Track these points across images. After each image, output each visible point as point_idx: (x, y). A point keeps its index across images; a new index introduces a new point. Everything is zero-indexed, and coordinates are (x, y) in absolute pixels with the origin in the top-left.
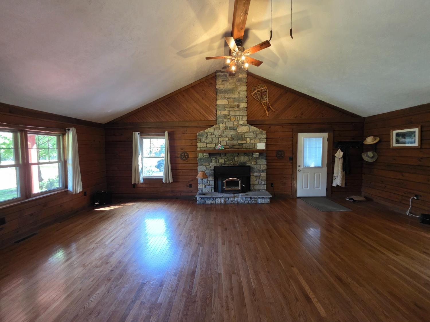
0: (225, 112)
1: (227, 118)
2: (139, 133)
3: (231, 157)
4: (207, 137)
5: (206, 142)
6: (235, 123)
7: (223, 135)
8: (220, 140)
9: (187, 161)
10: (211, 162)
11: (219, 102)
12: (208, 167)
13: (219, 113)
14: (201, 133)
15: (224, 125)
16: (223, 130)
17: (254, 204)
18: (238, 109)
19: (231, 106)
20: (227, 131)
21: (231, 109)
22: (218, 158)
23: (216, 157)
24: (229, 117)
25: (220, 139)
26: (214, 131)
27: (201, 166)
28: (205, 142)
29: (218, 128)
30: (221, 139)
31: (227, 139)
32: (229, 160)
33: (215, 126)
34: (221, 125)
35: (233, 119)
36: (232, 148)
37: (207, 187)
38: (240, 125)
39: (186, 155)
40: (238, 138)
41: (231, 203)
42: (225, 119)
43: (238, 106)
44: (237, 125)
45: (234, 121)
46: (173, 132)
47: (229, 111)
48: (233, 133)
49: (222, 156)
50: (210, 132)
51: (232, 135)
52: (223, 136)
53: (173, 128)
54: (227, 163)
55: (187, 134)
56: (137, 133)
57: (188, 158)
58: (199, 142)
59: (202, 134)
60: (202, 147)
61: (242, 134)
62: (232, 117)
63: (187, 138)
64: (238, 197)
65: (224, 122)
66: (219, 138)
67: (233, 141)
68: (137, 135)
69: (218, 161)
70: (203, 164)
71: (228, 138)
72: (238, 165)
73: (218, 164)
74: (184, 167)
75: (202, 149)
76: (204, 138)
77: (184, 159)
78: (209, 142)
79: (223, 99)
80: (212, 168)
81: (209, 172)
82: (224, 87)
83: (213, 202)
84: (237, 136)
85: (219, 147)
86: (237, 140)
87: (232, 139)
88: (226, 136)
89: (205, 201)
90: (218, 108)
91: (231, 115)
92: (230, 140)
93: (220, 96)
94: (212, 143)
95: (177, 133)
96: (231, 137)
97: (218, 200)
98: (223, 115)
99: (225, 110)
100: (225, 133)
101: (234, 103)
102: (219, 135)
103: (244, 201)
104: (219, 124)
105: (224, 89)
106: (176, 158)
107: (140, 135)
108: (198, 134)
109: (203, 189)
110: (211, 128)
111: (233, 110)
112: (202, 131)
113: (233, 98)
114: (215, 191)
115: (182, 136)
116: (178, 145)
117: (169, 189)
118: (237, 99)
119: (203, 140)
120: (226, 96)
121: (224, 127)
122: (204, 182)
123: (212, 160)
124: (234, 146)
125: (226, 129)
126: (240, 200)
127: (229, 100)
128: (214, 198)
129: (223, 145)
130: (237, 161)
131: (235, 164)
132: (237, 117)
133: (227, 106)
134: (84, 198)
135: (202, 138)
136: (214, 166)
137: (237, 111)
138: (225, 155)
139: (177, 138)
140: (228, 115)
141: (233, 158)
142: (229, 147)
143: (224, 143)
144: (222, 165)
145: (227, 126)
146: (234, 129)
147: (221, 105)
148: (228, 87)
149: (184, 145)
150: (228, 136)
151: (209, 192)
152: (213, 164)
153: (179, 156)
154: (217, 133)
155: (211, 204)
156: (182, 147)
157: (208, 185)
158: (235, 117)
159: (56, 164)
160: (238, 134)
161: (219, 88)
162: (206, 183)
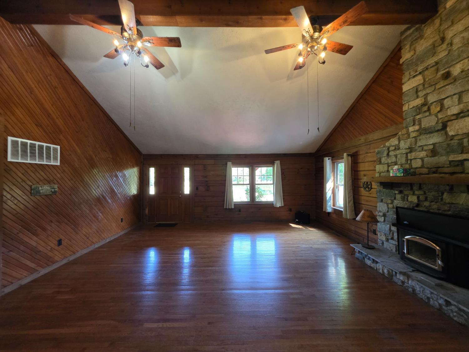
0: (418, 99)
1: (423, 111)
2: (329, 158)
3: (433, 193)
4: (388, 155)
5: (388, 164)
6: (440, 116)
7: (417, 148)
8: (409, 158)
9: (370, 194)
10: (395, 199)
12: (390, 206)
13: (407, 105)
15: (417, 127)
16: (415, 137)
18: (446, 82)
19: (429, 83)
20: (423, 139)
21: (428, 91)
22: (406, 192)
23: (402, 189)
24: (425, 108)
25: (409, 154)
26: (399, 143)
27: (381, 203)
28: (386, 162)
29: (406, 135)
30: (411, 156)
31: (423, 154)
32: (428, 198)
33: (400, 133)
34: (411, 129)
35: (435, 109)
36: (434, 173)
37: (390, 241)
38: (453, 118)
39: (369, 183)
40: (448, 150)
41: (401, 284)
42: (417, 115)
43: (447, 75)
44: (446, 119)
45: (439, 112)
46: (357, 152)
47: (426, 95)
48: (435, 139)
49: (415, 188)
50: (393, 146)
51: (434, 144)
53: (357, 147)
54: (427, 204)
55: (370, 153)
56: (327, 158)
57: (372, 188)
58: (378, 164)
59: (381, 150)
60: (382, 172)
61: (460, 137)
62: (432, 107)
63: (370, 159)
64: (413, 280)
65: (417, 123)
66: (407, 154)
67: (437, 157)
68: (328, 162)
69: (406, 197)
70: (384, 200)
71: (426, 150)
72: (450, 213)
73: (406, 203)
74: (367, 201)
75: (382, 174)
76: (384, 157)
77: (367, 189)
78: (392, 163)
79: (414, 77)
80: (395, 210)
81: (392, 216)
82: (415, 53)
83: (372, 265)
84: (448, 145)
85: (395, 172)
86: (448, 154)
87: (434, 152)
88: (421, 148)
89: (364, 258)
90: (405, 98)
91: (430, 102)
92: (431, 155)
93: (407, 74)
94: (396, 164)
95: (361, 153)
96: (434, 148)
97: (379, 266)
98: (413, 107)
99: (418, 97)
100: (419, 144)
101: (437, 73)
102: (407, 148)
103: (428, 298)
104: (407, 127)
105: (415, 56)
106: (359, 187)
107: (330, 160)
108: (376, 151)
109: (384, 242)
110: (395, 138)
111: (434, 91)
112: (382, 146)
113: (434, 64)
114: (399, 254)
115: (365, 157)
116: (361, 169)
117: (353, 228)
118: (444, 61)
119: (383, 160)
120: (420, 69)
121: (417, 131)
122: (385, 230)
123: (395, 194)
124: (440, 167)
125: (420, 134)
126: (418, 289)
127: (426, 73)
128: (373, 260)
129: (415, 167)
130: (449, 203)
131: (443, 209)
132: (446, 101)
133: (421, 87)
134: (290, 213)
135: (382, 157)
136: (398, 206)
137: (444, 88)
138: (420, 188)
139: (360, 161)
140: (424, 105)
141: (439, 196)
142: (429, 171)
143: (417, 164)
144: (413, 207)
145: (423, 126)
146: (438, 131)
147: (411, 90)
148: (422, 48)
149: (366, 169)
150: (425, 148)
151: (391, 250)
152: (398, 202)
153: (362, 185)
154: (405, 144)
155: (371, 267)
156: (365, 172)
157: (390, 238)
158: (441, 102)
159: (273, 185)
160: (449, 139)
161: (406, 60)
162: (388, 233)
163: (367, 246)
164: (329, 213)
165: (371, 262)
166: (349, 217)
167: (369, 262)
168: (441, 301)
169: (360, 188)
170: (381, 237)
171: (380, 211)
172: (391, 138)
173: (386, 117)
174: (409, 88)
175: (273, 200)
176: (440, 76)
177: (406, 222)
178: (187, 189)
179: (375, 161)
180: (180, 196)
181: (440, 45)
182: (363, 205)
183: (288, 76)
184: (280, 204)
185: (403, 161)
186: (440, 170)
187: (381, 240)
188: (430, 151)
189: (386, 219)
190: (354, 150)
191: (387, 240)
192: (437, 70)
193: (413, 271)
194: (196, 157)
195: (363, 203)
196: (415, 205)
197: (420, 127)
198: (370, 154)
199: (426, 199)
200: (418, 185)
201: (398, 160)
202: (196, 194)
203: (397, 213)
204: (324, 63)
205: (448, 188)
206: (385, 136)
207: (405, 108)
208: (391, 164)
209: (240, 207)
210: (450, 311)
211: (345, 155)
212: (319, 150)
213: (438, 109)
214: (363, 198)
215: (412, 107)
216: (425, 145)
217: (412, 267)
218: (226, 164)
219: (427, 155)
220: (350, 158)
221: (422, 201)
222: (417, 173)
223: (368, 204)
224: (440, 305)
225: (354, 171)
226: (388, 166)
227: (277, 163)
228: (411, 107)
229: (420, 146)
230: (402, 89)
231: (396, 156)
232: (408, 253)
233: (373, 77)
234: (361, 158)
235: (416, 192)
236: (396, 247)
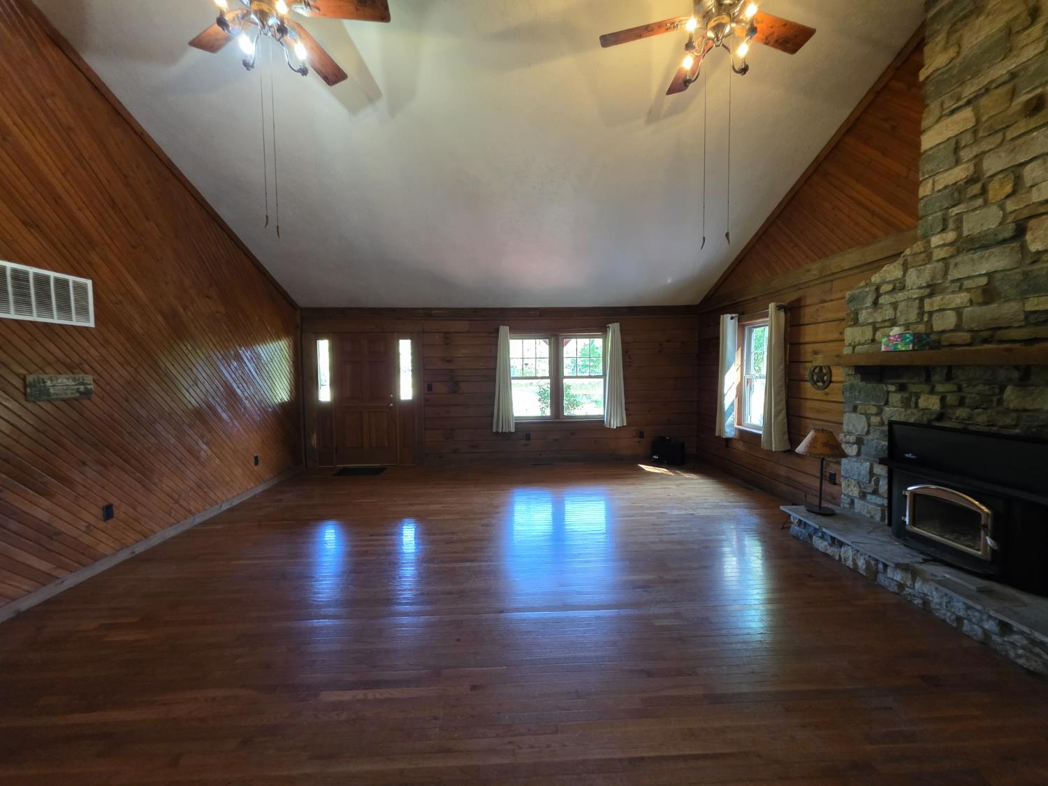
0: (959, 168)
1: (968, 196)
2: (734, 315)
4: (875, 303)
5: (874, 324)
6: (1010, 206)
7: (947, 284)
8: (927, 308)
9: (827, 394)
10: (887, 403)
11: (928, 141)
12: (875, 420)
13: (929, 185)
14: (857, 291)
15: (950, 236)
16: (943, 259)
17: (1022, 667)
18: (1033, 123)
19: (991, 126)
20: (964, 262)
21: (985, 146)
22: (914, 388)
23: (904, 381)
24: (976, 189)
25: (927, 301)
26: (904, 275)
27: (853, 415)
28: (870, 321)
29: (923, 256)
30: (931, 305)
31: (961, 298)
32: (967, 401)
33: (908, 252)
34: (936, 240)
35: (999, 190)
36: (985, 341)
37: (869, 497)
38: (1043, 209)
39: (824, 371)
40: (1025, 287)
41: (896, 589)
42: (954, 206)
43: (1038, 105)
44: (1026, 213)
45: (1008, 197)
46: (799, 300)
47: (978, 159)
48: (995, 261)
49: (936, 378)
50: (888, 283)
51: (989, 275)
52: (946, 288)
53: (800, 289)
54: (962, 413)
55: (832, 300)
56: (729, 316)
57: (831, 382)
58: (850, 326)
59: (860, 293)
60: (859, 344)
62: (993, 187)
63: (831, 316)
64: (925, 581)
65: (951, 225)
66: (922, 299)
67: (994, 306)
68: (729, 324)
70: (859, 407)
71: (968, 290)
72: (1017, 431)
73: (913, 414)
74: (819, 411)
75: (858, 349)
76: (867, 308)
77: (820, 384)
78: (884, 321)
79: (953, 112)
80: (886, 428)
81: (878, 442)
82: (958, 53)
83: (830, 551)
84: (1026, 274)
85: (894, 340)
86: (1023, 295)
87: (989, 293)
88: (958, 284)
89: (810, 536)
90: (926, 167)
91: (989, 174)
92: (981, 300)
93: (934, 107)
94: (893, 323)
95: (809, 301)
96: (987, 284)
97: (846, 552)
98: (946, 187)
99: (958, 162)
100: (954, 274)
101: (1011, 100)
102: (925, 285)
103: (959, 619)
104: (926, 237)
105: (959, 59)
106: (800, 381)
107: (735, 322)
108: (847, 296)
109: (856, 501)
110: (896, 264)
111: (1000, 145)
112: (862, 284)
113: (1006, 77)
114: (890, 524)
115: (817, 310)
116: (807, 339)
117: (782, 471)
118: (1032, 68)
119: (863, 316)
120: (969, 91)
121: (951, 244)
122: (859, 475)
123: (888, 392)
124: (1000, 328)
125: (959, 252)
126: (936, 600)
127: (984, 101)
128: (833, 539)
129: (941, 329)
130: (1017, 410)
131: (1000, 424)
132: (1029, 167)
133: (968, 138)
134: (639, 442)
135: (862, 309)
136: (892, 419)
137: (1027, 137)
138: (949, 378)
139: (806, 320)
140: (971, 181)
141: (994, 395)
142: (972, 338)
143: (946, 321)
144: (929, 421)
145: (965, 233)
146: (1005, 241)
147: (942, 146)
148: (979, 40)
149: (821, 337)
150: (967, 284)
151: (872, 517)
152: (894, 411)
153: (807, 375)
154: (918, 277)
155: (826, 555)
156: (816, 347)
157: (870, 490)
158: (1016, 172)
159: (602, 380)
160: (1028, 261)
161: (934, 71)
162: (866, 480)
163: (817, 509)
164: (728, 440)
165: (826, 543)
166: (775, 447)
167: (821, 545)
168: (990, 625)
169: (802, 383)
170: (849, 489)
171: (849, 433)
172: (885, 265)
173: (873, 213)
174: (938, 142)
175: (602, 414)
176: (1018, 108)
177: (909, 456)
178: (406, 390)
179: (844, 320)
180: (392, 405)
181: (1026, 29)
182: (808, 421)
183: (650, 112)
184: (618, 421)
185: (913, 316)
186: (1000, 334)
187: (849, 496)
188: (979, 291)
189: (862, 450)
190: (793, 296)
191: (863, 496)
192: (1013, 94)
193: (925, 561)
194: (427, 314)
195: (808, 415)
196: (933, 417)
197: (960, 235)
198: (830, 304)
199: (961, 403)
200: (945, 371)
201: (898, 314)
202: (427, 400)
203: (891, 436)
204: (744, 70)
205: (1016, 375)
206: (870, 259)
207: (925, 190)
208: (882, 325)
209: (529, 429)
210: (1008, 647)
211: (772, 306)
212: (708, 299)
213: (1008, 188)
214: (809, 404)
215: (941, 187)
216: (969, 278)
217: (922, 553)
218: (497, 331)
219: (971, 301)
220: (782, 314)
221: (952, 407)
222: (944, 344)
223: (821, 417)
224: (985, 632)
225: (790, 344)
226: (875, 330)
227: (614, 329)
228: (939, 186)
229: (953, 281)
230: (918, 145)
231: (895, 306)
232: (914, 521)
233: (848, 119)
234: (808, 313)
235: (940, 388)
236: (883, 511)
